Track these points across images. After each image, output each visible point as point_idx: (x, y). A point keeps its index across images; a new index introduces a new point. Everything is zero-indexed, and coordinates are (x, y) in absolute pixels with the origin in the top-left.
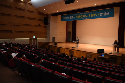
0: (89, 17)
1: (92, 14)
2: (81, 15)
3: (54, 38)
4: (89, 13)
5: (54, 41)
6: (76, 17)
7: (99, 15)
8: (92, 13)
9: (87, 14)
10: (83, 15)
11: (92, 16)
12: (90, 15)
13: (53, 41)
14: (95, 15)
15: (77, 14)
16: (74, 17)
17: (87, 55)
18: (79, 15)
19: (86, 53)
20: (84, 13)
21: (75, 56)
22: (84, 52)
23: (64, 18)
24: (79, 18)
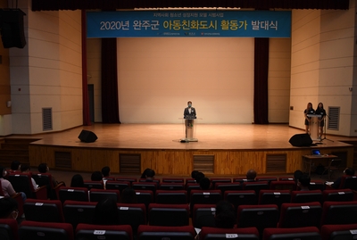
0: (216, 32)
1: (224, 21)
2: (181, 19)
3: (47, 113)
4: (214, 15)
5: (51, 127)
6: (161, 23)
7: (250, 26)
8: (225, 18)
9: (209, 19)
10: (191, 19)
12: (219, 24)
13: (45, 128)
14: (234, 25)
15: (167, 15)
16: (150, 23)
17: (267, 160)
18: (173, 19)
19: (265, 153)
20: (196, 15)
21: (222, 172)
22: (257, 153)
23: (105, 24)
24: (173, 31)
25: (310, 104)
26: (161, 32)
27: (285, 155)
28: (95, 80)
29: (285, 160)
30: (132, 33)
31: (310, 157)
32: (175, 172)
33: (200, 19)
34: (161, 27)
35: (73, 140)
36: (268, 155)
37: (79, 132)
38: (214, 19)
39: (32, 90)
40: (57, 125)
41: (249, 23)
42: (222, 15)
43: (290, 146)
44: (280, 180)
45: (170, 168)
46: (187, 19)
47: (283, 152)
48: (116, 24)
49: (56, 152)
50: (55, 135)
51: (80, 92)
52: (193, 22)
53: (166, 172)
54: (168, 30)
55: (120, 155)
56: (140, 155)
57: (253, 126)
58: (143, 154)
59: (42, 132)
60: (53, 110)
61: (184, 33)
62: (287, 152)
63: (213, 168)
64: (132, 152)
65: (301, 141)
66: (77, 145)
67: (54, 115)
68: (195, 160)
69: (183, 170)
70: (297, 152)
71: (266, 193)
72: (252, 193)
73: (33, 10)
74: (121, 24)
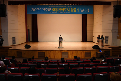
0: (69, 12)
1: (72, 9)
2: (58, 8)
4: (69, 7)
5: (15, 43)
6: (51, 9)
8: (72, 8)
9: (67, 8)
10: (61, 8)
11: (72, 10)
12: (70, 10)
13: (13, 43)
14: (75, 10)
15: (53, 6)
16: (48, 9)
17: (85, 54)
18: (55, 8)
19: (84, 51)
20: (63, 6)
21: (71, 58)
22: (82, 51)
23: (33, 9)
24: (55, 12)
25: (99, 36)
26: (51, 12)
27: (91, 52)
28: (30, 27)
29: (91, 54)
30: (42, 12)
31: (98, 52)
32: (56, 57)
33: (64, 8)
34: (51, 10)
35: (22, 48)
36: (85, 52)
37: (25, 45)
38: (68, 8)
39: (9, 31)
40: (17, 42)
41: (80, 9)
42: (71, 7)
43: (92, 49)
44: (88, 60)
45: (54, 56)
46: (60, 8)
47: (90, 51)
48: (37, 9)
49: (17, 52)
50: (16, 46)
51: (25, 31)
52: (62, 9)
53: (53, 58)
54: (54, 11)
55: (38, 52)
56: (44, 52)
57: (82, 42)
58: (45, 52)
59: (12, 45)
60: (16, 38)
61: (59, 13)
62: (91, 51)
63: (68, 56)
64: (42, 51)
65: (96, 47)
66: (24, 49)
67: (16, 39)
68: (62, 54)
69: (58, 57)
70: (94, 51)
71: (81, 64)
72: (77, 64)
73: (9, 4)
74: (38, 9)
